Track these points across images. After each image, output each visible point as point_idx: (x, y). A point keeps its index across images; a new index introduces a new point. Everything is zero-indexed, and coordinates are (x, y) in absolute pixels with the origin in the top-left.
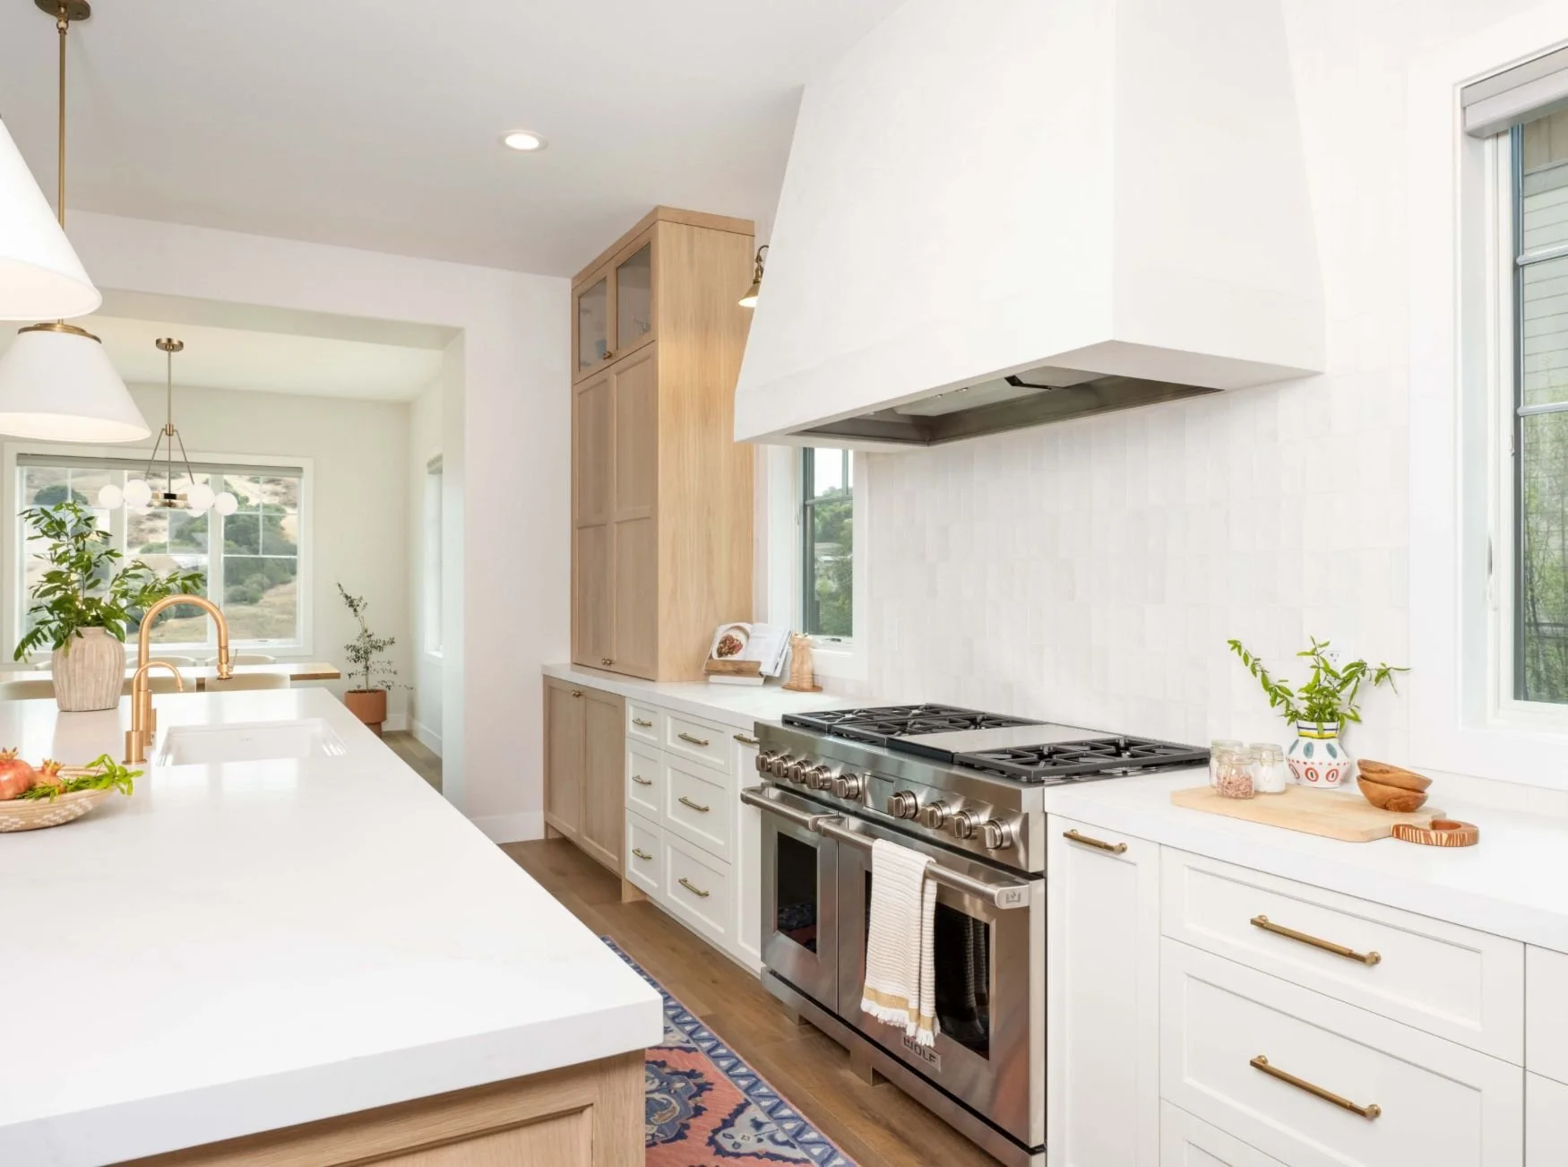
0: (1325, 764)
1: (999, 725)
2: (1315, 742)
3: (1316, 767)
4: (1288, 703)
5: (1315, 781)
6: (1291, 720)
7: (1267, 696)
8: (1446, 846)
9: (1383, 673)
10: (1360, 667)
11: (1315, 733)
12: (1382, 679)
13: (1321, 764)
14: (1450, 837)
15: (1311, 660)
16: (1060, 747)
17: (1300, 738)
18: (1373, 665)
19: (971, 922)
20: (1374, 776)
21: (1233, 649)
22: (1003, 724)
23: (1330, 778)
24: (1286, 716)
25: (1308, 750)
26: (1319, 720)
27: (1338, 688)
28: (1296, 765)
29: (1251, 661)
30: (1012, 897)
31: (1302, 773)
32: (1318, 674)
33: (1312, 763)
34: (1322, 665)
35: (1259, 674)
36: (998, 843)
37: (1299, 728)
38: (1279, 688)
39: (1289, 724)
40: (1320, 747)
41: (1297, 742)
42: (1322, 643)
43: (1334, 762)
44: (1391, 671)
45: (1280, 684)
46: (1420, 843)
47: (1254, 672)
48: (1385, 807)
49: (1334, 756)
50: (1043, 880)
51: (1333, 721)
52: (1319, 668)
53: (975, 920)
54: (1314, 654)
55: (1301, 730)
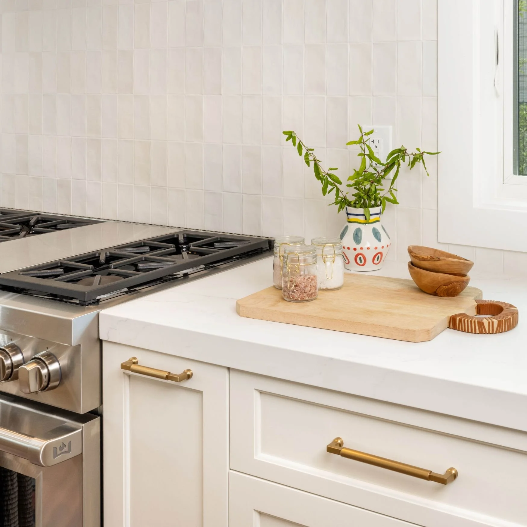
0: (372, 248)
1: (54, 227)
2: (362, 227)
3: (365, 252)
4: (338, 190)
5: (363, 265)
6: (341, 207)
7: (319, 185)
8: (496, 333)
9: (418, 158)
10: (401, 152)
11: (361, 219)
12: (417, 163)
13: (368, 248)
14: (500, 323)
15: (357, 149)
16: (117, 252)
17: (349, 224)
18: (411, 150)
19: (16, 480)
20: (426, 264)
21: (287, 140)
22: (59, 226)
23: (376, 261)
24: (336, 203)
25: (357, 237)
26: (364, 206)
27: (382, 174)
28: (346, 251)
29: (304, 151)
30: (61, 449)
31: (352, 259)
32: (364, 161)
33: (361, 248)
34: (367, 152)
35: (312, 163)
36: (44, 384)
37: (348, 214)
38: (329, 175)
39: (339, 211)
40: (367, 231)
41: (347, 228)
42: (367, 131)
43: (379, 245)
44: (425, 156)
45: (330, 172)
46: (475, 333)
47: (308, 163)
48: (435, 294)
49: (379, 240)
50: (99, 418)
51: (376, 205)
52: (365, 155)
53: (20, 476)
54: (361, 143)
55: (351, 217)
